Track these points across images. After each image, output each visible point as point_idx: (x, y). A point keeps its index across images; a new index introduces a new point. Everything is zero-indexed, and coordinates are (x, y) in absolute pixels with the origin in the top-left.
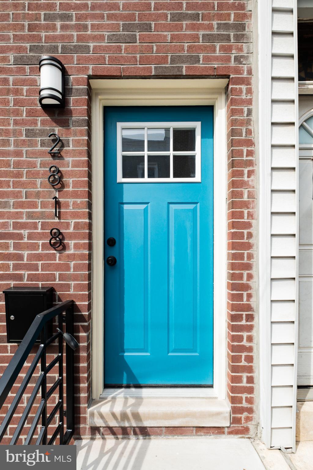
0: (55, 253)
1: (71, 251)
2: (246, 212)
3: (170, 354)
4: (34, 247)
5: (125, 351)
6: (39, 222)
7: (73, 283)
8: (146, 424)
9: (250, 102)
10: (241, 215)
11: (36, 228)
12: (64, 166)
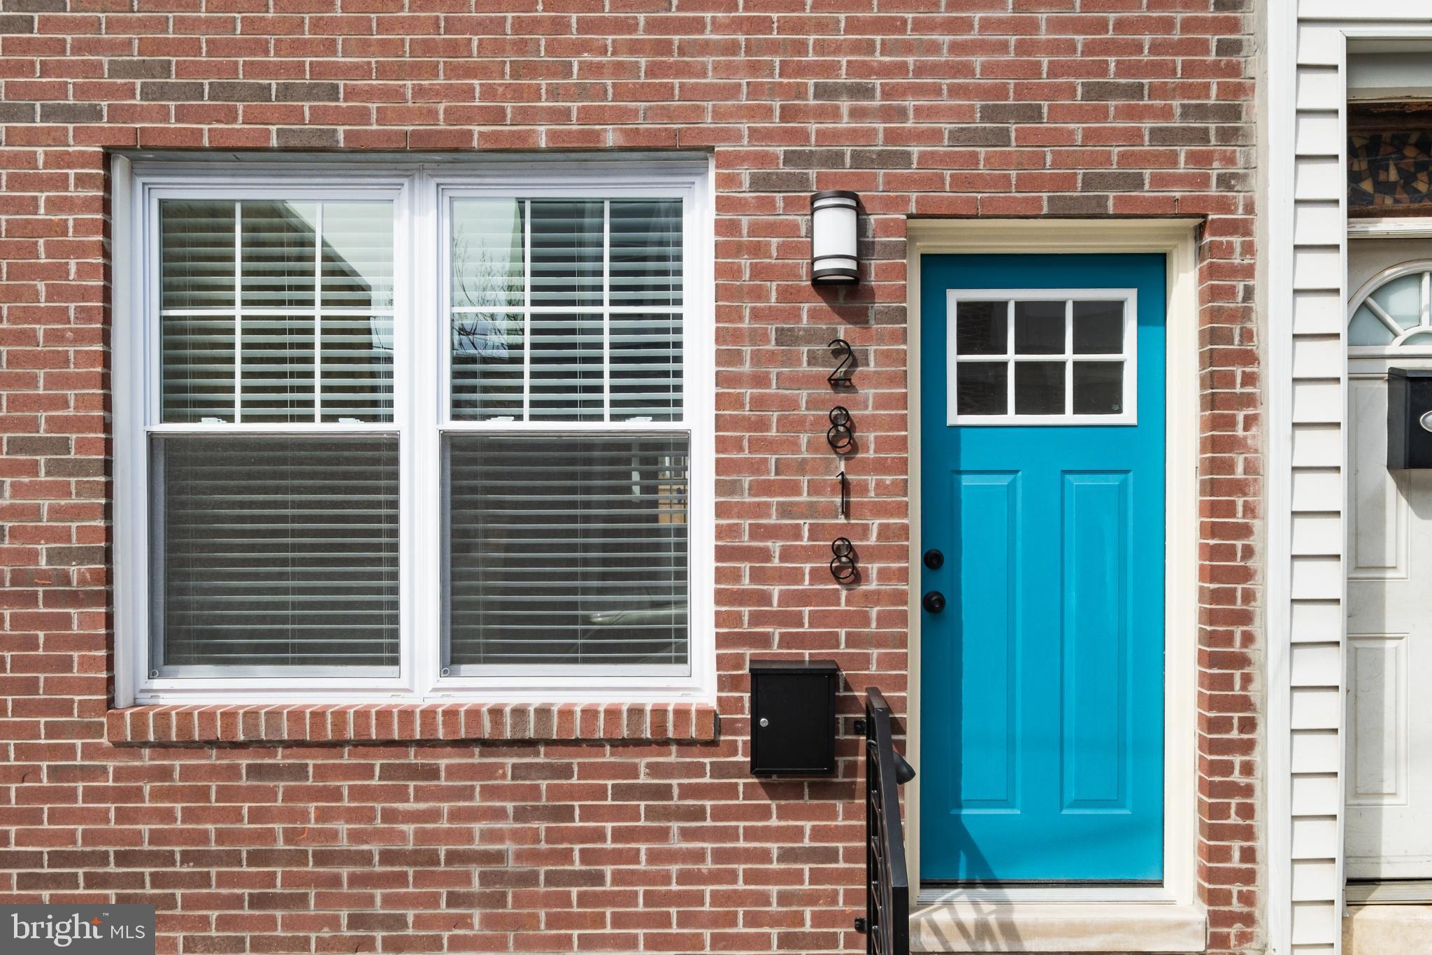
0: (837, 590)
1: (872, 585)
2: (1240, 502)
3: (1065, 812)
4: (796, 576)
5: (963, 803)
6: (805, 525)
7: (875, 653)
8: (1030, 947)
9: (1249, 271)
10: (1230, 509)
11: (798, 536)
12: (856, 405)
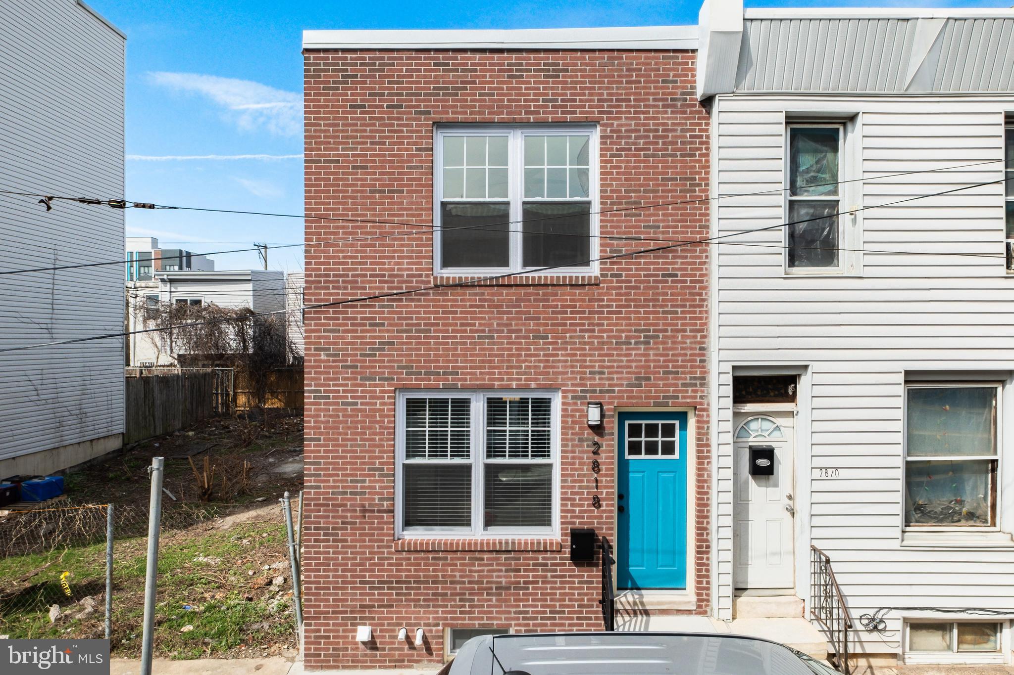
0: (594, 509)
1: (604, 508)
2: (706, 485)
3: (658, 568)
4: (583, 505)
5: (630, 566)
6: (586, 491)
7: (605, 526)
8: (648, 608)
9: (708, 422)
10: (703, 487)
11: (584, 494)
12: (600, 459)
